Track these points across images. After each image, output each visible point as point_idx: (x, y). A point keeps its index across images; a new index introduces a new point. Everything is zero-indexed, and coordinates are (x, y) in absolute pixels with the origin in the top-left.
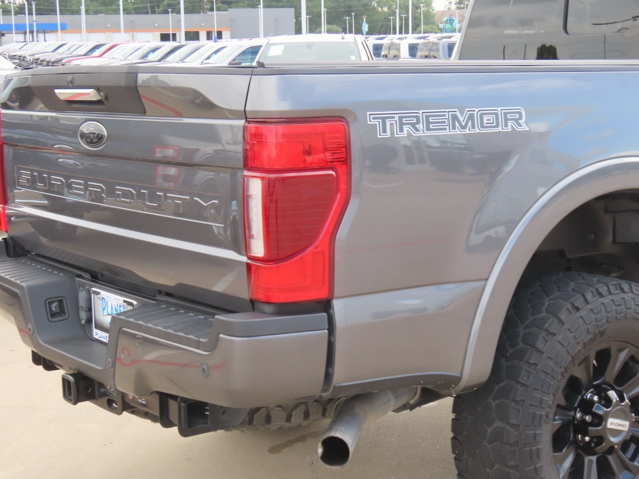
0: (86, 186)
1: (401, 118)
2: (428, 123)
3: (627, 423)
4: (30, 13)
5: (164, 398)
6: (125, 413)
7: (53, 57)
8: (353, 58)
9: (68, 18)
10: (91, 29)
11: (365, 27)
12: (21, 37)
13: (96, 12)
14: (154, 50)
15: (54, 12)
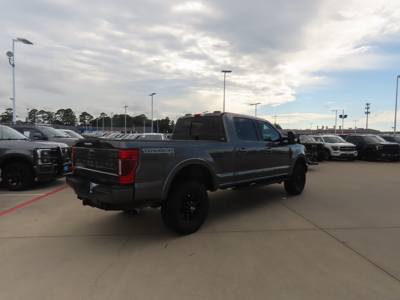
0: (90, 162)
1: (149, 150)
2: (154, 151)
3: (195, 208)
4: (91, 126)
5: (103, 203)
6: (95, 207)
7: (95, 136)
8: (160, 138)
9: (100, 128)
10: (105, 130)
11: (167, 132)
12: (88, 131)
13: (107, 126)
14: (119, 135)
15: (96, 126)
